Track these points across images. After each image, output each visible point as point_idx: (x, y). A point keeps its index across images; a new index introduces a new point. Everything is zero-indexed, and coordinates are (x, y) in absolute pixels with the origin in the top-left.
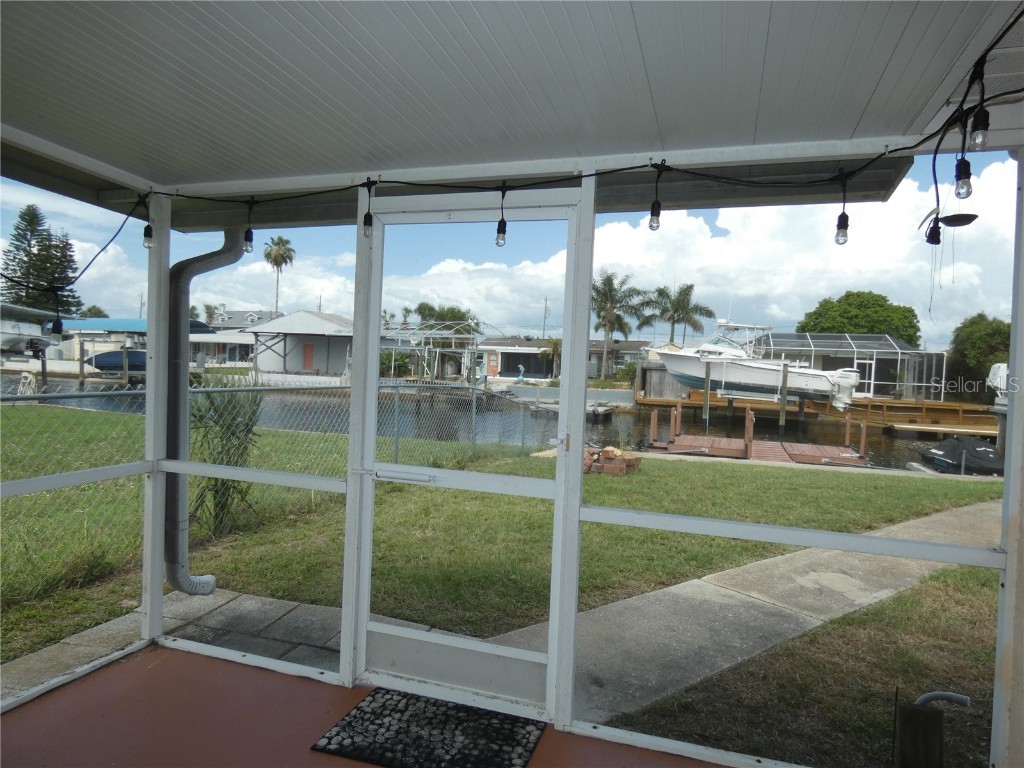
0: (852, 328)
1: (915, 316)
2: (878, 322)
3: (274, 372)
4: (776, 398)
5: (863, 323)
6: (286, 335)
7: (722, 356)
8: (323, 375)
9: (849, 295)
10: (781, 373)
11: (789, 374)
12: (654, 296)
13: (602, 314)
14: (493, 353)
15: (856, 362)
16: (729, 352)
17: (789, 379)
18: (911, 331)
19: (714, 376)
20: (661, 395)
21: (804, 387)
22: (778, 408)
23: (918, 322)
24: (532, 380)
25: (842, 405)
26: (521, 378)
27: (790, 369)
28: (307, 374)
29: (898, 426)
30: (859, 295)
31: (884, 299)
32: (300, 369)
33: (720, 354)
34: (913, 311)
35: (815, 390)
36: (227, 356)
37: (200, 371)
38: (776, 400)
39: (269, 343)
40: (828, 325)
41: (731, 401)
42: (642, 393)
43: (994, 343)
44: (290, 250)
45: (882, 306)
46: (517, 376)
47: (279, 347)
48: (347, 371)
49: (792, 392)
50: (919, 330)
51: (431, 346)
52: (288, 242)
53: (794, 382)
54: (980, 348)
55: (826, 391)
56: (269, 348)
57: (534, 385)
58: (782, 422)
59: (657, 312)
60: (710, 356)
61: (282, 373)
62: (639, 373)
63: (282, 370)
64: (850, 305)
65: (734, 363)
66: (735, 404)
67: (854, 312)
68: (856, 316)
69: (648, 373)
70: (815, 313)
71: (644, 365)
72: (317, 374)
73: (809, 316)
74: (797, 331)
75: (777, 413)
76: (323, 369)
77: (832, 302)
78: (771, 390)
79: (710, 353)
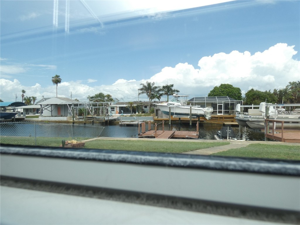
0: (223, 95)
1: (240, 90)
2: (230, 92)
3: (48, 116)
4: (189, 117)
5: (225, 93)
6: (51, 105)
7: (174, 105)
8: (63, 117)
9: (222, 85)
10: (190, 109)
11: (192, 110)
12: (162, 88)
13: (148, 94)
14: (117, 107)
15: (218, 105)
16: (176, 104)
17: (192, 111)
18: (239, 95)
19: (172, 111)
20: (162, 117)
21: (197, 113)
22: (189, 119)
23: (241, 92)
24: (125, 115)
25: (208, 118)
26: (122, 114)
27: (192, 108)
28: (58, 116)
29: (226, 123)
30: (225, 85)
31: (231, 86)
32: (57, 115)
33: (174, 104)
34: (240, 89)
35: (200, 114)
36: (36, 112)
37: (24, 117)
38: (189, 118)
39: (46, 108)
40: (216, 94)
41: (180, 118)
42: (157, 117)
43: (254, 97)
44: (60, 79)
45: (231, 88)
46: (121, 114)
47: (50, 109)
48: (68, 115)
49: (193, 115)
50: (241, 94)
51: (92, 106)
52: (59, 76)
53: (194, 112)
54: (251, 99)
55: (203, 114)
56: (46, 109)
57: (125, 116)
58: (191, 124)
59: (163, 92)
60: (171, 105)
61: (51, 117)
62: (155, 111)
63: (51, 116)
64: (222, 88)
65: (177, 107)
66: (181, 119)
67: (223, 90)
68: (224, 91)
69: (158, 111)
70: (213, 91)
71: (157, 109)
72: (62, 116)
73: (211, 92)
74: (208, 96)
75: (189, 121)
76: (63, 115)
77: (218, 87)
78: (187, 115)
79: (171, 104)
